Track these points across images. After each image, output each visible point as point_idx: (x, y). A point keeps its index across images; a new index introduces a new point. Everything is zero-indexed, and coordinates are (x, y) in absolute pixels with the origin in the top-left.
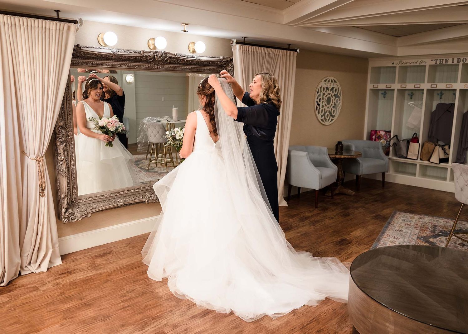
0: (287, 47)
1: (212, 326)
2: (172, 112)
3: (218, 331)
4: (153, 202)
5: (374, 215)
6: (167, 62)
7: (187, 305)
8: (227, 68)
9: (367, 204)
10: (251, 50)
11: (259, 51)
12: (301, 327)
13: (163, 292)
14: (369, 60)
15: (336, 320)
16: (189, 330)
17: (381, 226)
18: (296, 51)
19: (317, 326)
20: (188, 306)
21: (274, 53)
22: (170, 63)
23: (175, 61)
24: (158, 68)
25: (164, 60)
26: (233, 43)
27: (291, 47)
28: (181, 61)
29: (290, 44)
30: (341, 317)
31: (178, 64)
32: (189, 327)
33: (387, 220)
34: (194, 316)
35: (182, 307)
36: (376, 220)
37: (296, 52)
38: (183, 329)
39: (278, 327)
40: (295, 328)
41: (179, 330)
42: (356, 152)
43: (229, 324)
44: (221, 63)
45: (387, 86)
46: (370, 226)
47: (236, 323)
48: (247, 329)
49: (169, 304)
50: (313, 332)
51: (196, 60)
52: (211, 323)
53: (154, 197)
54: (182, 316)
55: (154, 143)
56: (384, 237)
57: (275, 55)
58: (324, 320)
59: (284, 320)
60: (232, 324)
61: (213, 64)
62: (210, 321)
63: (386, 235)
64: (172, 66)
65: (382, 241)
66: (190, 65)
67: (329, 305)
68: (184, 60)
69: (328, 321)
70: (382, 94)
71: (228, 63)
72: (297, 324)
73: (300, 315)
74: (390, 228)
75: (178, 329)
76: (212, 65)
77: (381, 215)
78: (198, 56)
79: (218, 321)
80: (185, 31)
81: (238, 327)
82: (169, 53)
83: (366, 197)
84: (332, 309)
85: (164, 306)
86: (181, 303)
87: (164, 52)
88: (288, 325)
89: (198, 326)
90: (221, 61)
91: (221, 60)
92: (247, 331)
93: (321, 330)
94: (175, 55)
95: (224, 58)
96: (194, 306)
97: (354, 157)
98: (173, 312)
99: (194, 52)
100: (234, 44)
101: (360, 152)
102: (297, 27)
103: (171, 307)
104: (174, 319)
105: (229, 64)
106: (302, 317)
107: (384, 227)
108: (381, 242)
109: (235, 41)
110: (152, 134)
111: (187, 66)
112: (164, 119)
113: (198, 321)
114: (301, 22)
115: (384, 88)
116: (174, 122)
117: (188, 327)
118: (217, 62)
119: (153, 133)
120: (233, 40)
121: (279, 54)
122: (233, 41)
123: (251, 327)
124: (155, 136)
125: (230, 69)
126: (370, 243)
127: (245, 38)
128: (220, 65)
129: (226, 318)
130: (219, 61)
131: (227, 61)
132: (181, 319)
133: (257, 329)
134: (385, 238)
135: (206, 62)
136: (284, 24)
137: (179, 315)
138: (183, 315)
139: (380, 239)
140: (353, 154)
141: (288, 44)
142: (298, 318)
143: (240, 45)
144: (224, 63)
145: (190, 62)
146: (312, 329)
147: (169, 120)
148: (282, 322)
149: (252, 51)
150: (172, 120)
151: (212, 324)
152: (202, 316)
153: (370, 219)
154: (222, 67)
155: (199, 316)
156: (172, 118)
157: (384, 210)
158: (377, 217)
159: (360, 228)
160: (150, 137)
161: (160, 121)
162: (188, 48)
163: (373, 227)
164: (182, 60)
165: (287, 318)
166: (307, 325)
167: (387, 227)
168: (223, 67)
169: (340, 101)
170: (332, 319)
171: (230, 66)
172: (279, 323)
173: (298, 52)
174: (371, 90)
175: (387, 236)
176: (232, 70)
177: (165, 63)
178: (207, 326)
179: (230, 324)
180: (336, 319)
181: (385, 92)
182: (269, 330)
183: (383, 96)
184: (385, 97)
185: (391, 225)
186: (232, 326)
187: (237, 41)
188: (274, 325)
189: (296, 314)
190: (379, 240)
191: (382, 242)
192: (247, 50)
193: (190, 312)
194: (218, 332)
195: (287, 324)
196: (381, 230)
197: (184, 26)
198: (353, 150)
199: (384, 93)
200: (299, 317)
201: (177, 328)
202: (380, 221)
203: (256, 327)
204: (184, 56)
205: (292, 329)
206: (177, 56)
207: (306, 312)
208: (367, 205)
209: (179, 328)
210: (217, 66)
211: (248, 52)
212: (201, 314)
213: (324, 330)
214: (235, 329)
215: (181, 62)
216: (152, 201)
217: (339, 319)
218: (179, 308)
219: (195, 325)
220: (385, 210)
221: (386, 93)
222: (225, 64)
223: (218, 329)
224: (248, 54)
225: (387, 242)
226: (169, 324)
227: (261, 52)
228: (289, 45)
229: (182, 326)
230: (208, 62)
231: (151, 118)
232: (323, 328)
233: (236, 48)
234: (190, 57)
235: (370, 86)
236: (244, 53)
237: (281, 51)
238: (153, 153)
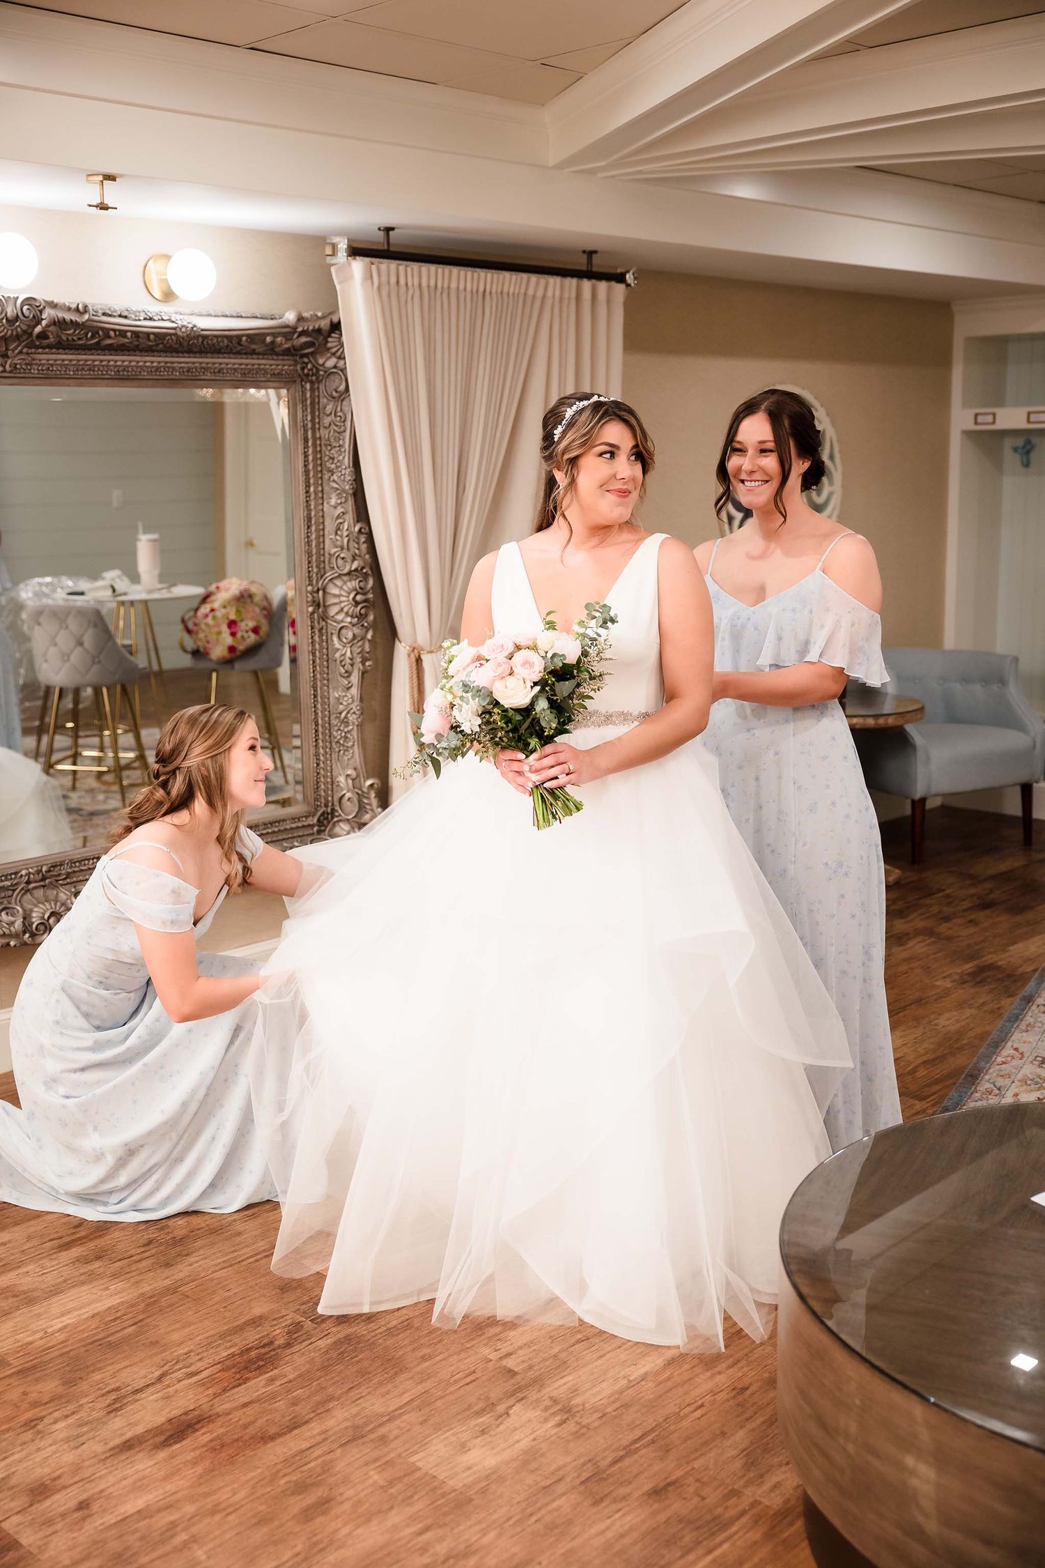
0: (581, 263)
1: (201, 1484)
2: (134, 554)
3: (223, 1506)
4: (8, 944)
5: (970, 965)
6: (46, 342)
7: (109, 1392)
8: (321, 361)
9: (947, 919)
10: (416, 283)
11: (453, 285)
12: (585, 1476)
13: (11, 1340)
14: (955, 308)
15: (740, 1438)
16: (95, 1507)
17: (992, 1012)
18: (620, 278)
19: (656, 1468)
20: (113, 1396)
21: (523, 291)
22: (61, 346)
23: (79, 339)
24: (7, 367)
25: (31, 335)
26: (334, 254)
27: (598, 264)
28: (109, 337)
29: (595, 252)
30: (763, 1422)
31: (98, 348)
32: (101, 1491)
33: (1024, 986)
34: (128, 1441)
35: (83, 1401)
36: (972, 991)
37: (622, 286)
38: (73, 1504)
39: (487, 1477)
40: (560, 1480)
41: (54, 1506)
42: (899, 699)
43: (278, 1471)
44: (291, 339)
45: (1033, 418)
46: (947, 1015)
47: (306, 1468)
48: (350, 1493)
49: (28, 1390)
50: (636, 1495)
51: (175, 329)
52: (199, 1469)
53: (13, 923)
54: (75, 1441)
55: (61, 690)
56: (1000, 1059)
57: (529, 299)
58: (688, 1438)
59: (517, 1445)
60: (289, 1470)
61: (253, 346)
62: (195, 1463)
63: (1007, 1051)
64: (71, 360)
65: (987, 1077)
66: (150, 350)
67: (719, 1373)
68: (122, 334)
69: (705, 1444)
70: (1015, 450)
71: (321, 338)
72: (569, 1459)
73: (590, 1420)
74: (1031, 1020)
75: (48, 1503)
76: (253, 352)
77: (998, 968)
78: (188, 311)
79: (231, 1460)
80: (103, 207)
81: (312, 1485)
82: (54, 305)
83: (948, 891)
84: (734, 1389)
85: (5, 1402)
86: (84, 1386)
87: (29, 301)
88: (533, 1466)
89: (139, 1486)
90: (289, 332)
91: (287, 326)
92: (351, 1502)
93: (669, 1484)
94: (77, 309)
95: (301, 319)
96: (138, 1396)
97: (891, 721)
98: (39, 1427)
99: (169, 296)
100: (342, 255)
101: (916, 701)
102: (613, 177)
103: (35, 1404)
104: (39, 1457)
105: (329, 345)
106: (596, 1428)
107: (1005, 1017)
108: (984, 1085)
109: (343, 245)
110: (52, 650)
111: (138, 358)
112: (100, 583)
113: (143, 1464)
114: (620, 155)
115: (1023, 425)
116: (144, 596)
117: (97, 1490)
118: (274, 335)
119: (55, 645)
120: (336, 240)
121: (544, 297)
122: (334, 246)
123: (371, 1481)
124: (65, 657)
125: (335, 367)
126: (937, 1088)
127: (388, 230)
128: (288, 349)
129: (265, 1443)
130: (279, 334)
131: (319, 331)
132: (69, 1457)
133: (392, 1491)
134: (1004, 1066)
135: (226, 337)
136: (551, 164)
137: (67, 1440)
138: (81, 1440)
139: (980, 1071)
140: (887, 709)
141: (584, 252)
142: (577, 1436)
143: (368, 260)
144: (303, 339)
145: (149, 339)
146: (630, 1483)
147: (122, 584)
148: (506, 1455)
149: (420, 285)
150: (136, 587)
151: (201, 1476)
152: (163, 1438)
153: (949, 985)
154: (298, 358)
155: (151, 1442)
156: (135, 578)
157: (1014, 943)
158: (985, 975)
159: (902, 1028)
160: (45, 666)
161: (82, 594)
162: (141, 279)
163: (958, 1021)
164: (112, 333)
165: (532, 1437)
166: (615, 1462)
167: (1016, 1018)
168: (303, 356)
169: (832, 489)
170: (723, 1434)
171: (334, 354)
172: (491, 1462)
173: (628, 285)
174: (968, 434)
175: (1013, 1057)
176: (342, 370)
177: (37, 347)
178: (178, 1484)
179: (281, 1474)
180: (741, 1433)
181: (1028, 442)
182: (443, 1495)
183: (1017, 457)
184: (1027, 465)
185: (1034, 1007)
186: (286, 1479)
187: (355, 245)
188: (469, 1468)
189: (574, 1416)
190: (973, 1077)
191: (988, 1085)
192: (398, 282)
193: (117, 1423)
194: (225, 1509)
195: (526, 1463)
196: (988, 1033)
197: (98, 187)
198: (886, 694)
199: (1024, 447)
200: (584, 1430)
201: (47, 1497)
202: (991, 991)
203: (391, 1483)
204: (120, 316)
205: (544, 1484)
206: (86, 317)
207: (618, 1404)
208: (946, 925)
209: (56, 1497)
210: (277, 354)
211: (403, 289)
212: (162, 1433)
213: (682, 1486)
214: (300, 1493)
215: (109, 342)
216: (7, 941)
217: (753, 1430)
218: (71, 1407)
219: (125, 1483)
220: (1020, 945)
221: (1033, 448)
222: (311, 344)
223: (223, 1496)
224: (403, 300)
225: (1008, 1082)
226: (14, 1480)
227: (462, 287)
228: (590, 254)
229: (69, 1490)
230: (229, 338)
231: (48, 579)
232: (679, 1473)
233: (351, 277)
234: (151, 319)
235: (961, 418)
236: (385, 293)
237: (555, 281)
238: (60, 728)
